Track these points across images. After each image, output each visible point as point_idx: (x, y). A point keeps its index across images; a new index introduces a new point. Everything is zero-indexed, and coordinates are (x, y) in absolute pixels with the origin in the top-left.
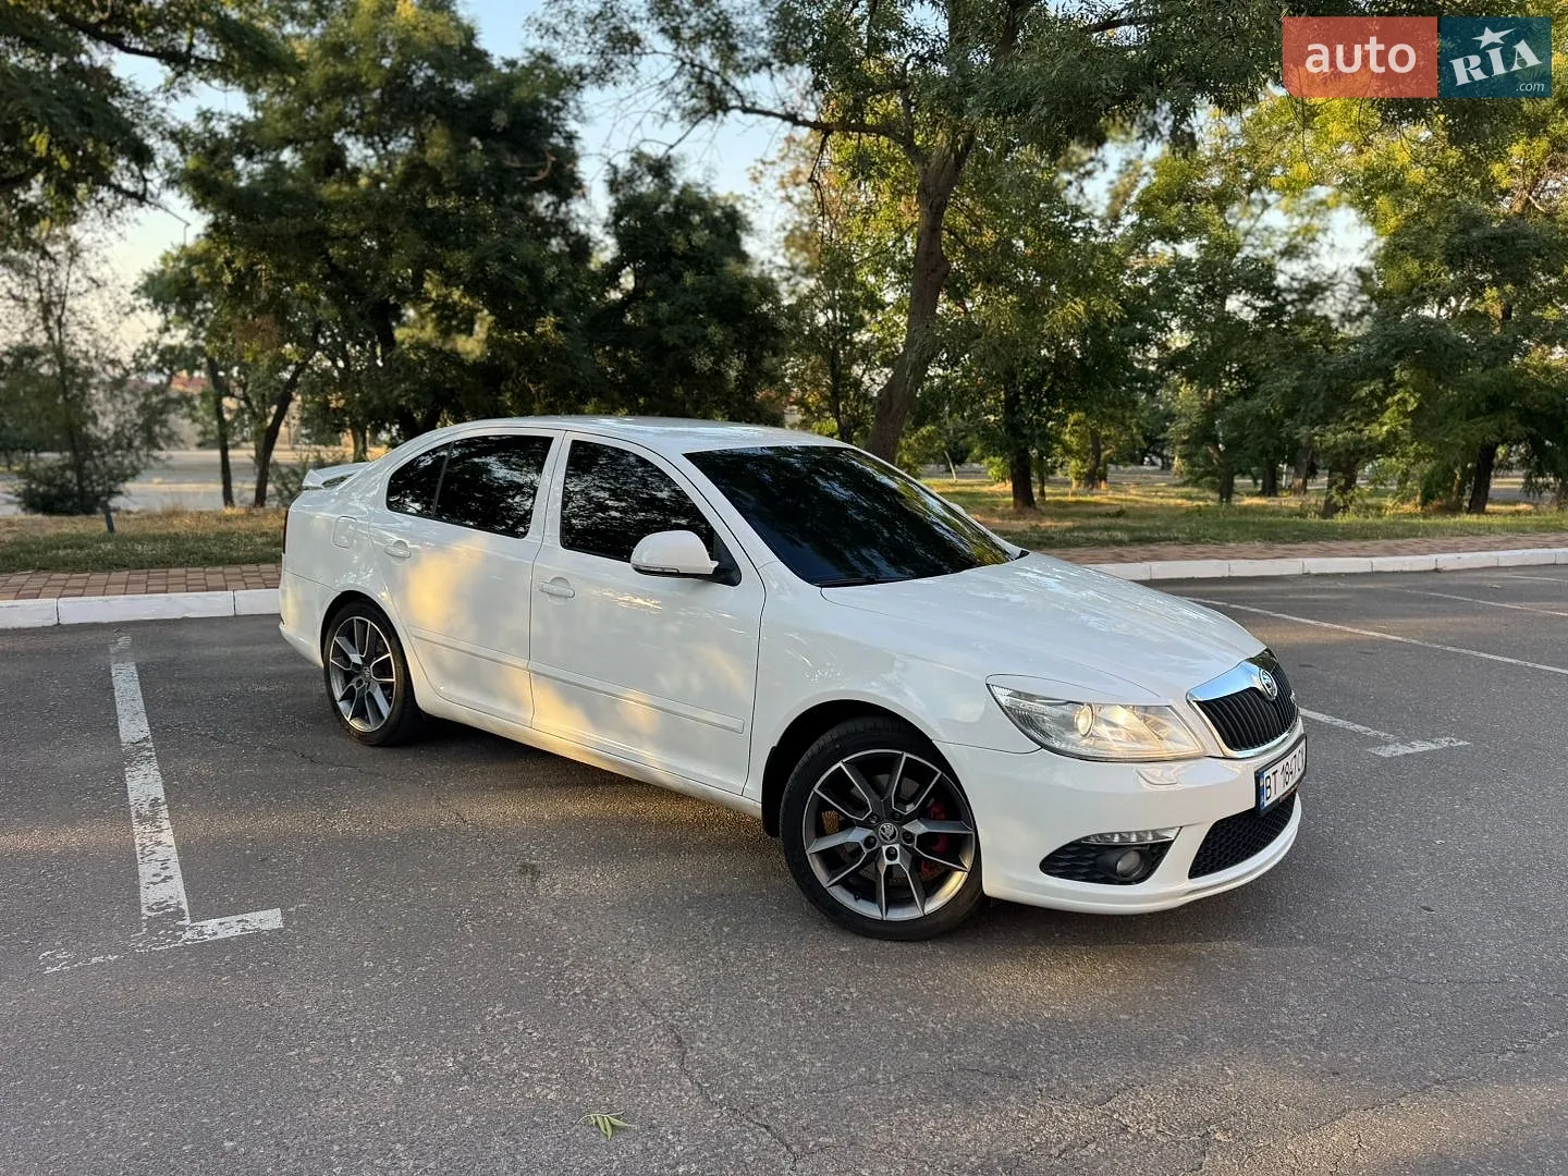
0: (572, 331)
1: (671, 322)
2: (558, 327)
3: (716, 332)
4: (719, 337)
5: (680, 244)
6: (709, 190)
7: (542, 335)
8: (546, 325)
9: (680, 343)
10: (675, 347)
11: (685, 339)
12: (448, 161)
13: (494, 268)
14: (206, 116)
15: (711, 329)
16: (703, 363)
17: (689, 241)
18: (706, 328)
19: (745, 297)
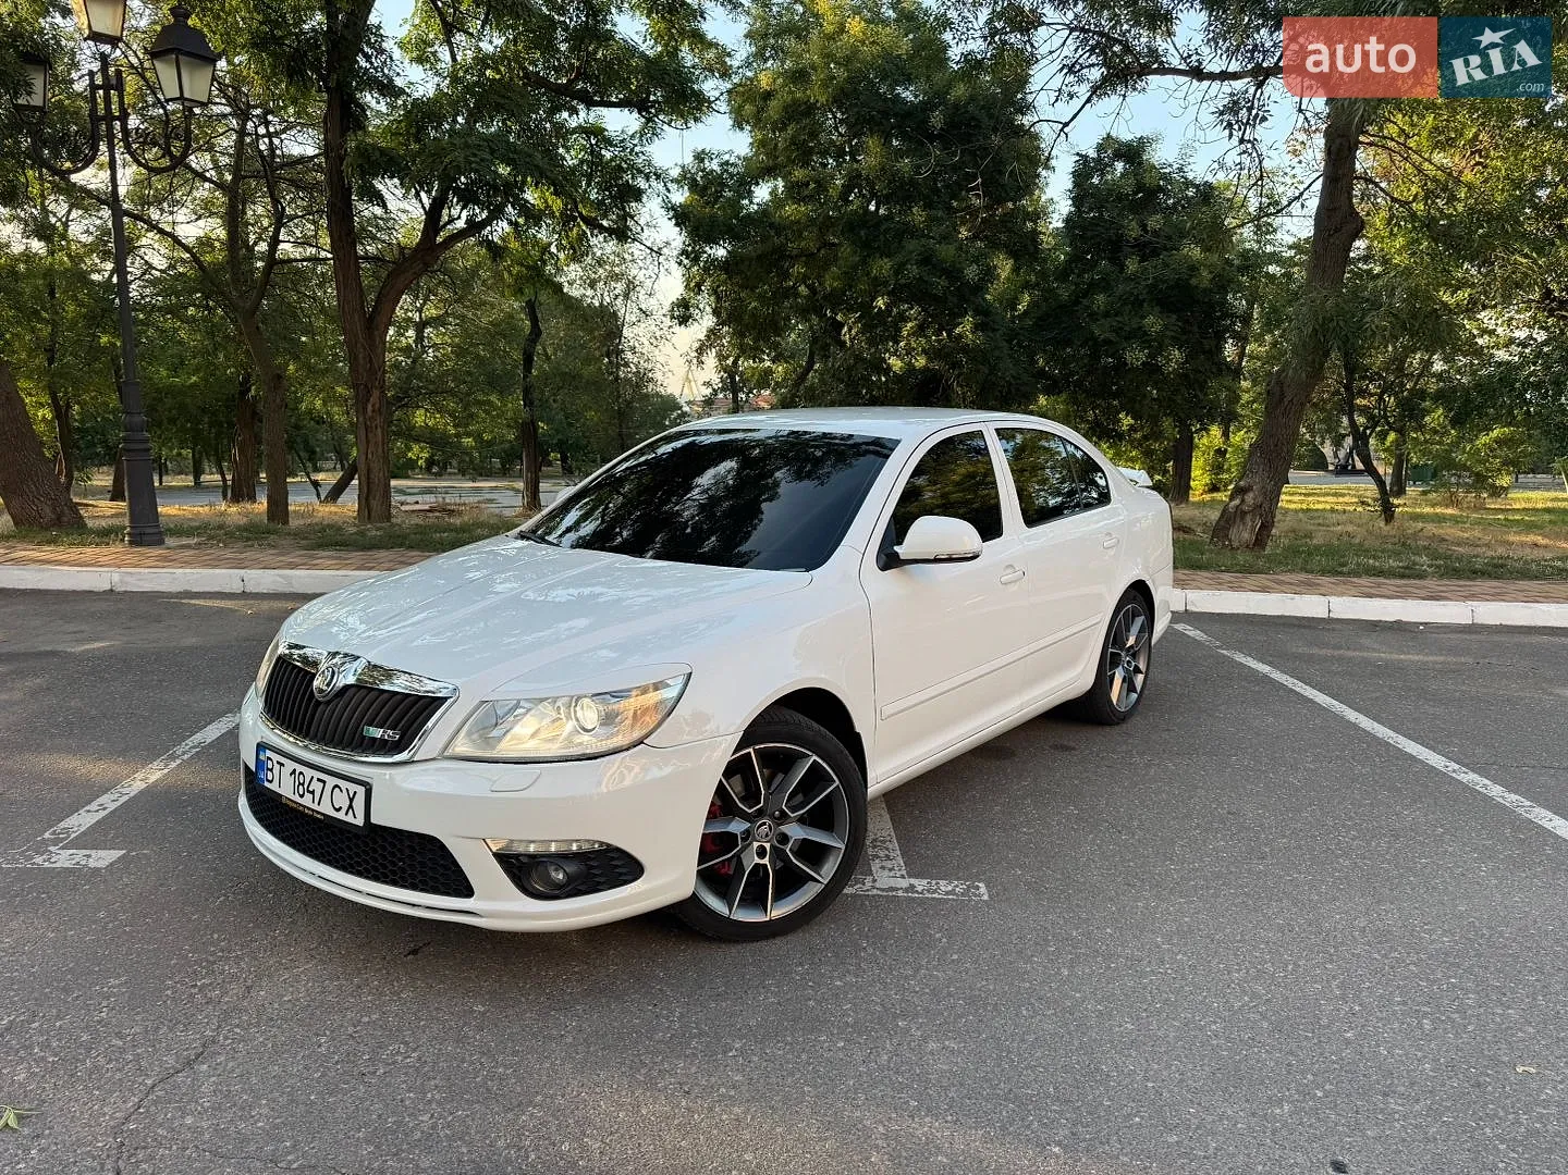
0: (994, 330)
1: (1107, 315)
2: (976, 328)
3: (1153, 323)
4: (1158, 328)
5: (1132, 230)
6: (1180, 170)
7: (960, 336)
8: (966, 327)
9: (1112, 337)
10: (1107, 342)
11: (1117, 331)
12: (883, 169)
13: (913, 270)
14: (700, 157)
15: (1150, 320)
16: (1136, 356)
17: (1144, 227)
18: (1144, 317)
19: (1194, 281)
